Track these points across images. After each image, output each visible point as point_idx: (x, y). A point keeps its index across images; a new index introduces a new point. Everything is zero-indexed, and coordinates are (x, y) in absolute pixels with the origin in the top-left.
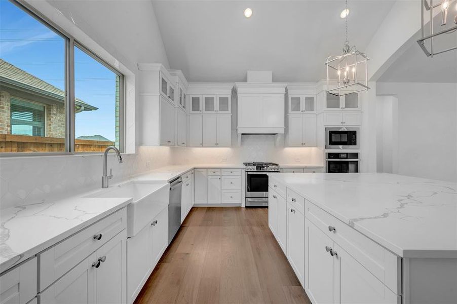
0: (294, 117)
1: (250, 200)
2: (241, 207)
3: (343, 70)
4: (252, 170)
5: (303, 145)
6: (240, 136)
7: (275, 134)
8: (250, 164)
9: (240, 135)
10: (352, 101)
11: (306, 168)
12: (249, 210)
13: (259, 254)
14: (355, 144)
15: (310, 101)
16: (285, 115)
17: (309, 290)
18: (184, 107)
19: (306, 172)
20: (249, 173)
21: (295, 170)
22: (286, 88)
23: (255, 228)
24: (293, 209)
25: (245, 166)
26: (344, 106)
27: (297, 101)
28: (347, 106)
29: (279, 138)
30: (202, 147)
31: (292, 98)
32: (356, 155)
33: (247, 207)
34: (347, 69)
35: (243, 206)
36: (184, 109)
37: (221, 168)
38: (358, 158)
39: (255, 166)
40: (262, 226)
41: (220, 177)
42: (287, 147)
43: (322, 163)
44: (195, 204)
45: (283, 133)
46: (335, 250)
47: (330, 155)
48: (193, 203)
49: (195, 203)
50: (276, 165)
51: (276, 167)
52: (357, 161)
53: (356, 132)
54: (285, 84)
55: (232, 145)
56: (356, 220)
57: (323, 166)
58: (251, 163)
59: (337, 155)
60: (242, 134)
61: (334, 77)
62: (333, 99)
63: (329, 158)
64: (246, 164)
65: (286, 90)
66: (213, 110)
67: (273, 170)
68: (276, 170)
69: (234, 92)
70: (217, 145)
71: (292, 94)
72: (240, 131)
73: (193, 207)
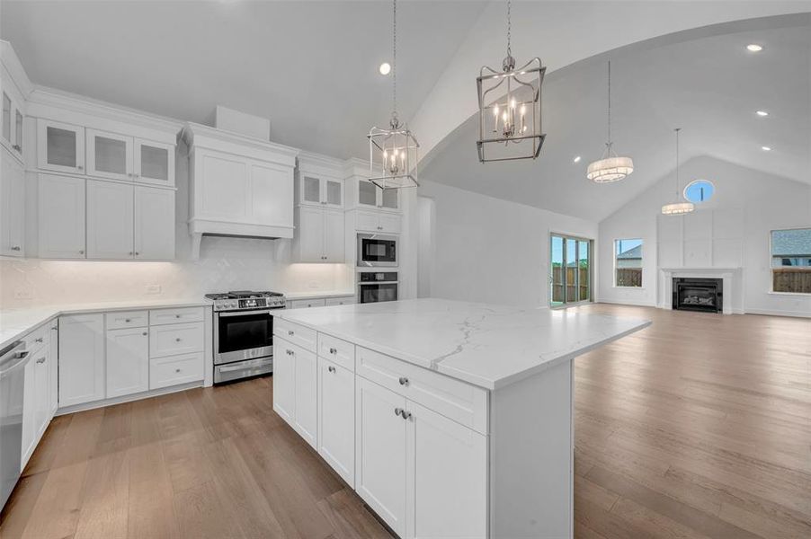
0: (309, 210)
1: (224, 369)
2: (202, 389)
3: (390, 152)
4: (231, 308)
5: (324, 259)
6: (198, 240)
7: (274, 238)
8: (222, 296)
9: (200, 236)
10: (391, 197)
11: (329, 297)
12: (223, 390)
13: (263, 466)
14: (394, 260)
15: (334, 188)
16: (294, 205)
17: (363, 487)
18: (17, 148)
19: (332, 304)
20: (223, 315)
21: (310, 302)
22: (296, 158)
23: (245, 422)
24: (332, 365)
25: (211, 302)
26: (381, 204)
27: (313, 185)
28: (385, 204)
29: (282, 247)
30: (86, 259)
31: (306, 179)
32: (394, 276)
33: (216, 385)
34: (396, 152)
35: (208, 383)
36: (17, 153)
37: (149, 310)
38: (396, 280)
39: (237, 300)
40: (258, 412)
41: (146, 330)
42: (297, 262)
43: (352, 288)
44: (59, 409)
45: (292, 237)
46: (407, 410)
47: (364, 276)
48: (55, 407)
49: (61, 405)
50: (279, 295)
51: (279, 298)
52: (396, 284)
53: (394, 242)
54: (297, 152)
55: (177, 258)
56: (438, 360)
57: (353, 293)
58: (225, 295)
59: (372, 276)
60: (204, 234)
61: (378, 160)
62: (368, 191)
63: (362, 280)
64: (215, 297)
65: (297, 163)
66: (123, 172)
67: (273, 305)
68: (279, 305)
69: (184, 142)
70: (134, 256)
71: (308, 170)
72: (199, 228)
73: (54, 418)
